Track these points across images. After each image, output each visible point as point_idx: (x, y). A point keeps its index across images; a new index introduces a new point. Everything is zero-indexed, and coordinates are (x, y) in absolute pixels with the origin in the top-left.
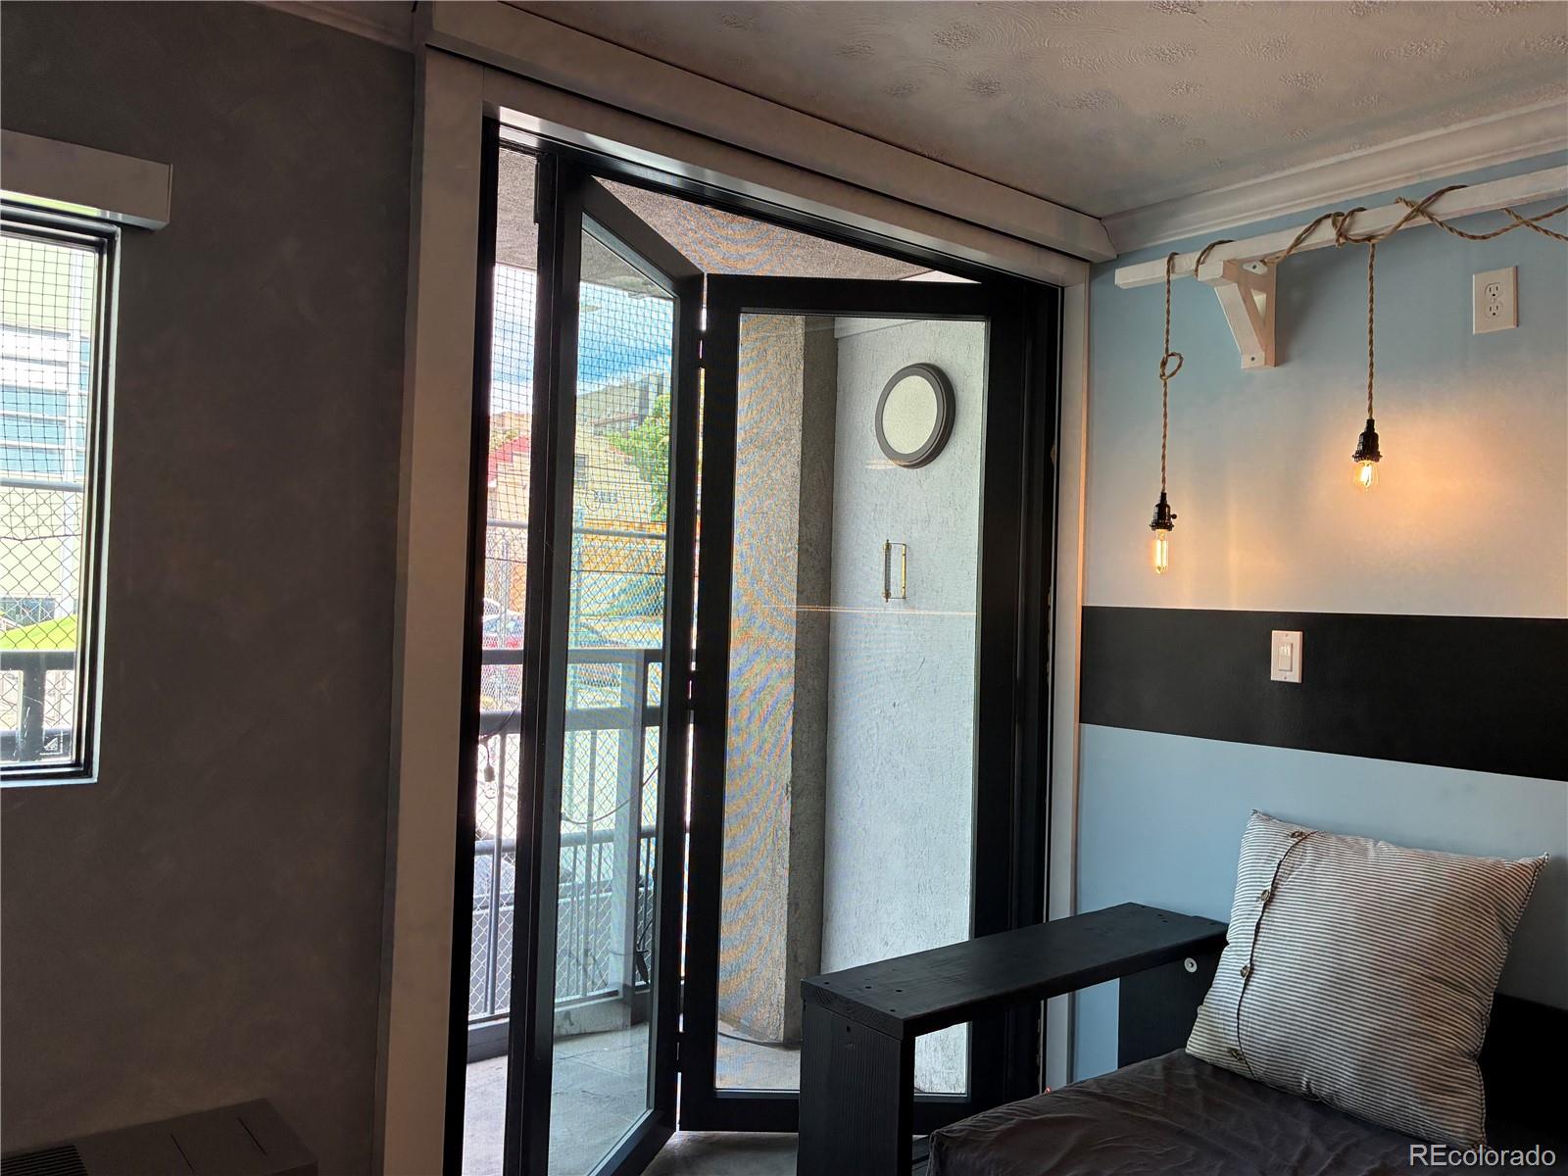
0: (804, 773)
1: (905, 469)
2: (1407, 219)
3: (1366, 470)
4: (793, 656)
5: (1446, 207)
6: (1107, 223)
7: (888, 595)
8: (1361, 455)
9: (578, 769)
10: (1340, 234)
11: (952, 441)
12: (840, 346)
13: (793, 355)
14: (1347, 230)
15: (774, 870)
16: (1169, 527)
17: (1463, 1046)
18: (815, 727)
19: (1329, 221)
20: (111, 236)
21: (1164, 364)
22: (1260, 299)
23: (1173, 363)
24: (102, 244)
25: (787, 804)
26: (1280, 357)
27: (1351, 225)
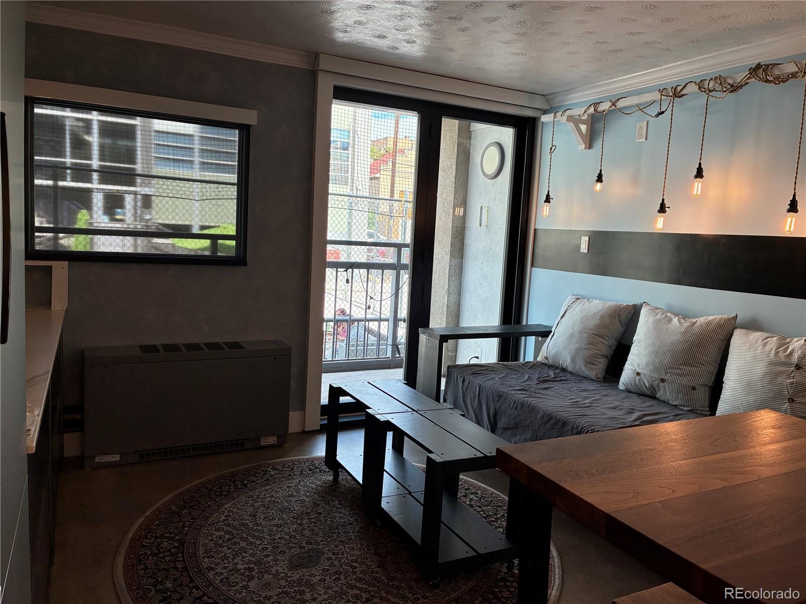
0: (453, 287)
1: (489, 180)
2: (610, 107)
3: (599, 186)
4: (450, 246)
5: (620, 104)
7: (480, 225)
8: (597, 181)
9: (403, 298)
10: (595, 110)
11: (503, 171)
12: (472, 133)
13: (454, 137)
14: (597, 109)
15: (442, 318)
16: (549, 202)
17: (600, 353)
18: (457, 271)
19: (593, 106)
21: (551, 149)
22: (583, 128)
23: (554, 148)
25: (446, 297)
26: (590, 146)
27: (598, 107)
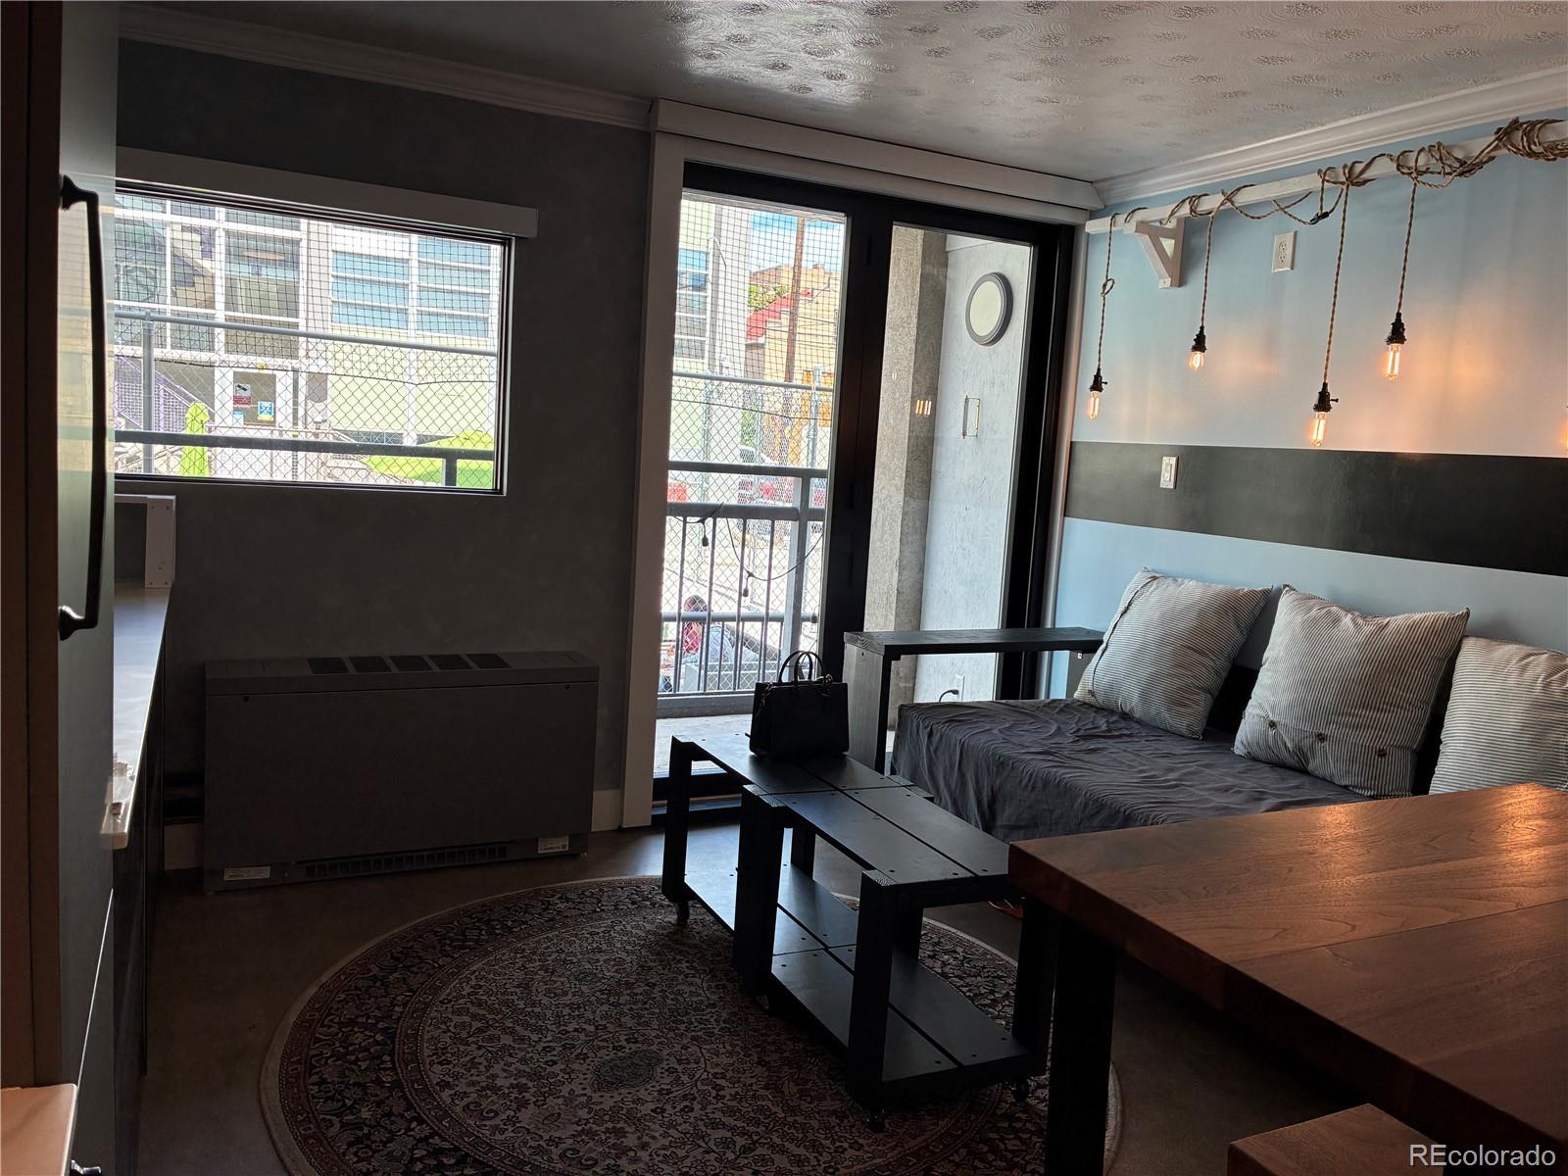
0: (908, 554)
1: (983, 346)
2: (1222, 204)
3: (1197, 358)
4: (904, 475)
5: (1242, 199)
6: (1095, 185)
7: (964, 434)
8: (1195, 349)
10: (1191, 210)
11: (1009, 329)
12: (950, 255)
13: (915, 263)
14: (1196, 208)
15: (887, 616)
16: (1100, 390)
17: (1197, 683)
18: (918, 524)
19: (1188, 201)
20: (510, 240)
21: (1105, 286)
22: (1168, 245)
23: (1110, 284)
24: (504, 242)
25: (896, 574)
26: (1181, 281)
27: (1198, 204)
